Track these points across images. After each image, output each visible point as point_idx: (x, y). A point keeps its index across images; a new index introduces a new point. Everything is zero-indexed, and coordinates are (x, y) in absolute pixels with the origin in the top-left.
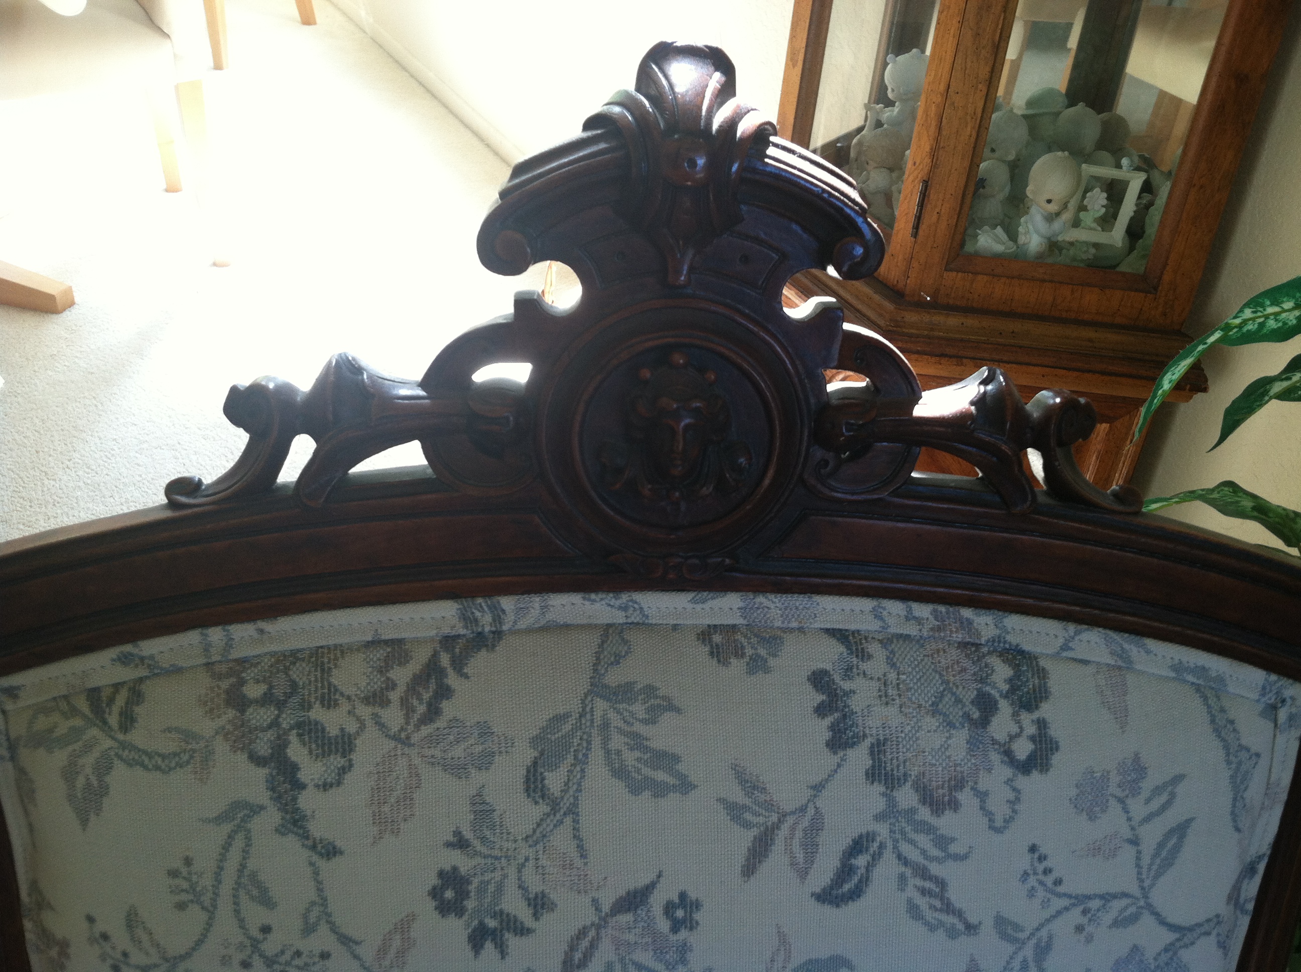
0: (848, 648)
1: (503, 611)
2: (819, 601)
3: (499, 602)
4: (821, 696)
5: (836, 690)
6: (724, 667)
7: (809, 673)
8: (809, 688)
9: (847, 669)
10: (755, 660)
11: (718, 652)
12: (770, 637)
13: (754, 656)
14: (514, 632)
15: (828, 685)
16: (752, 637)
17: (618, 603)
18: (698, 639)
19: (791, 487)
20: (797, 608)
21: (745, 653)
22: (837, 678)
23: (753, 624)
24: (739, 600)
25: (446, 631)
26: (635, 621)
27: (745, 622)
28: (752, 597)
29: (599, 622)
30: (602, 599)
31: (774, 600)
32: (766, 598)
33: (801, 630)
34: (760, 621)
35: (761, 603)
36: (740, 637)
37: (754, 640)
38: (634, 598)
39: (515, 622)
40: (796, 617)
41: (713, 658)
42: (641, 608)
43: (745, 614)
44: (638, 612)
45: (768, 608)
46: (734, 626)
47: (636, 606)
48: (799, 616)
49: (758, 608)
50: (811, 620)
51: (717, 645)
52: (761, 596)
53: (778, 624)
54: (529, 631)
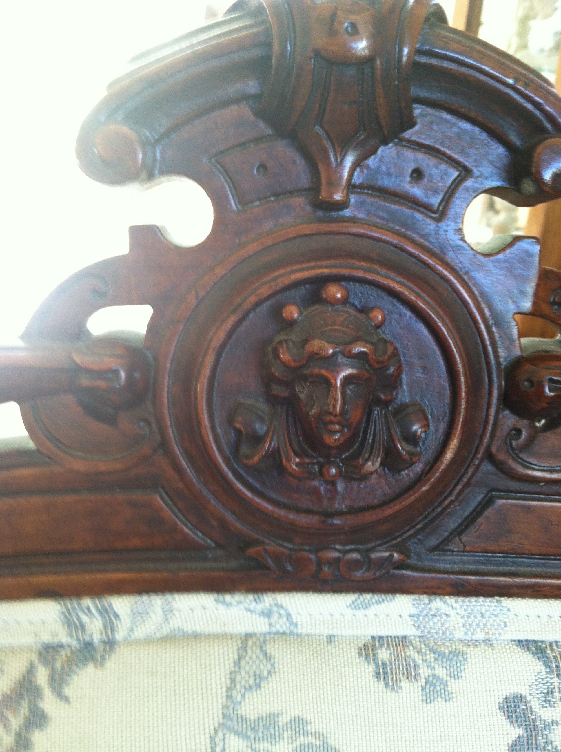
0: (546, 664)
1: (117, 616)
2: (510, 606)
3: (111, 605)
4: (517, 729)
5: (534, 721)
6: (393, 693)
7: (501, 700)
8: (501, 719)
9: (548, 693)
10: (433, 684)
11: (385, 673)
12: (450, 653)
13: (431, 679)
14: (129, 642)
15: (524, 714)
16: (428, 652)
17: (259, 607)
18: (360, 654)
19: (477, 462)
20: (482, 615)
21: (419, 675)
22: (535, 704)
23: (429, 636)
24: (411, 605)
25: (47, 638)
26: (281, 631)
27: (419, 633)
28: (427, 601)
29: (235, 631)
30: (239, 603)
31: (455, 605)
32: (445, 602)
33: (487, 642)
34: (437, 633)
35: (438, 610)
36: (412, 653)
37: (430, 656)
38: (279, 602)
39: (132, 630)
40: (482, 627)
41: (379, 679)
42: (289, 615)
43: (419, 623)
44: (285, 619)
45: (446, 615)
46: (404, 638)
47: (282, 611)
48: (485, 625)
49: (434, 615)
50: (501, 631)
51: (384, 664)
52: (438, 599)
53: (459, 635)
54: (149, 641)
